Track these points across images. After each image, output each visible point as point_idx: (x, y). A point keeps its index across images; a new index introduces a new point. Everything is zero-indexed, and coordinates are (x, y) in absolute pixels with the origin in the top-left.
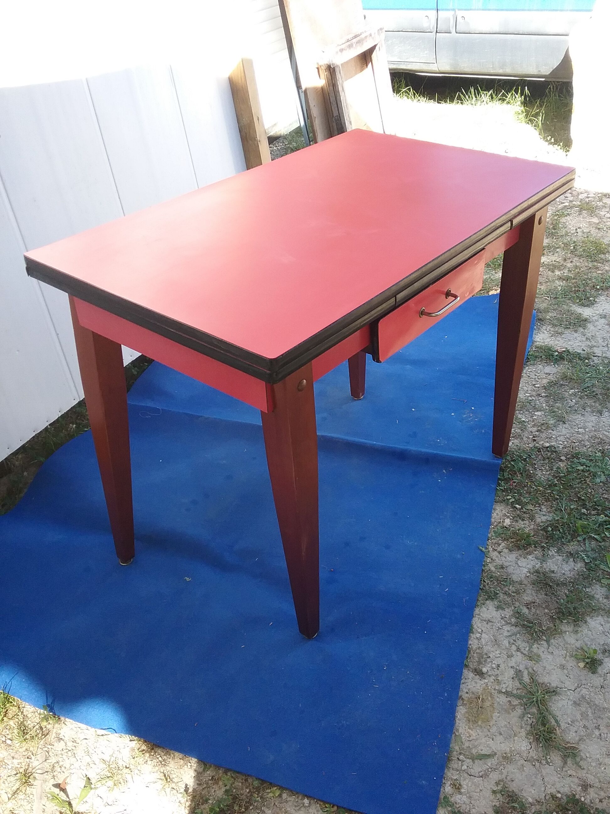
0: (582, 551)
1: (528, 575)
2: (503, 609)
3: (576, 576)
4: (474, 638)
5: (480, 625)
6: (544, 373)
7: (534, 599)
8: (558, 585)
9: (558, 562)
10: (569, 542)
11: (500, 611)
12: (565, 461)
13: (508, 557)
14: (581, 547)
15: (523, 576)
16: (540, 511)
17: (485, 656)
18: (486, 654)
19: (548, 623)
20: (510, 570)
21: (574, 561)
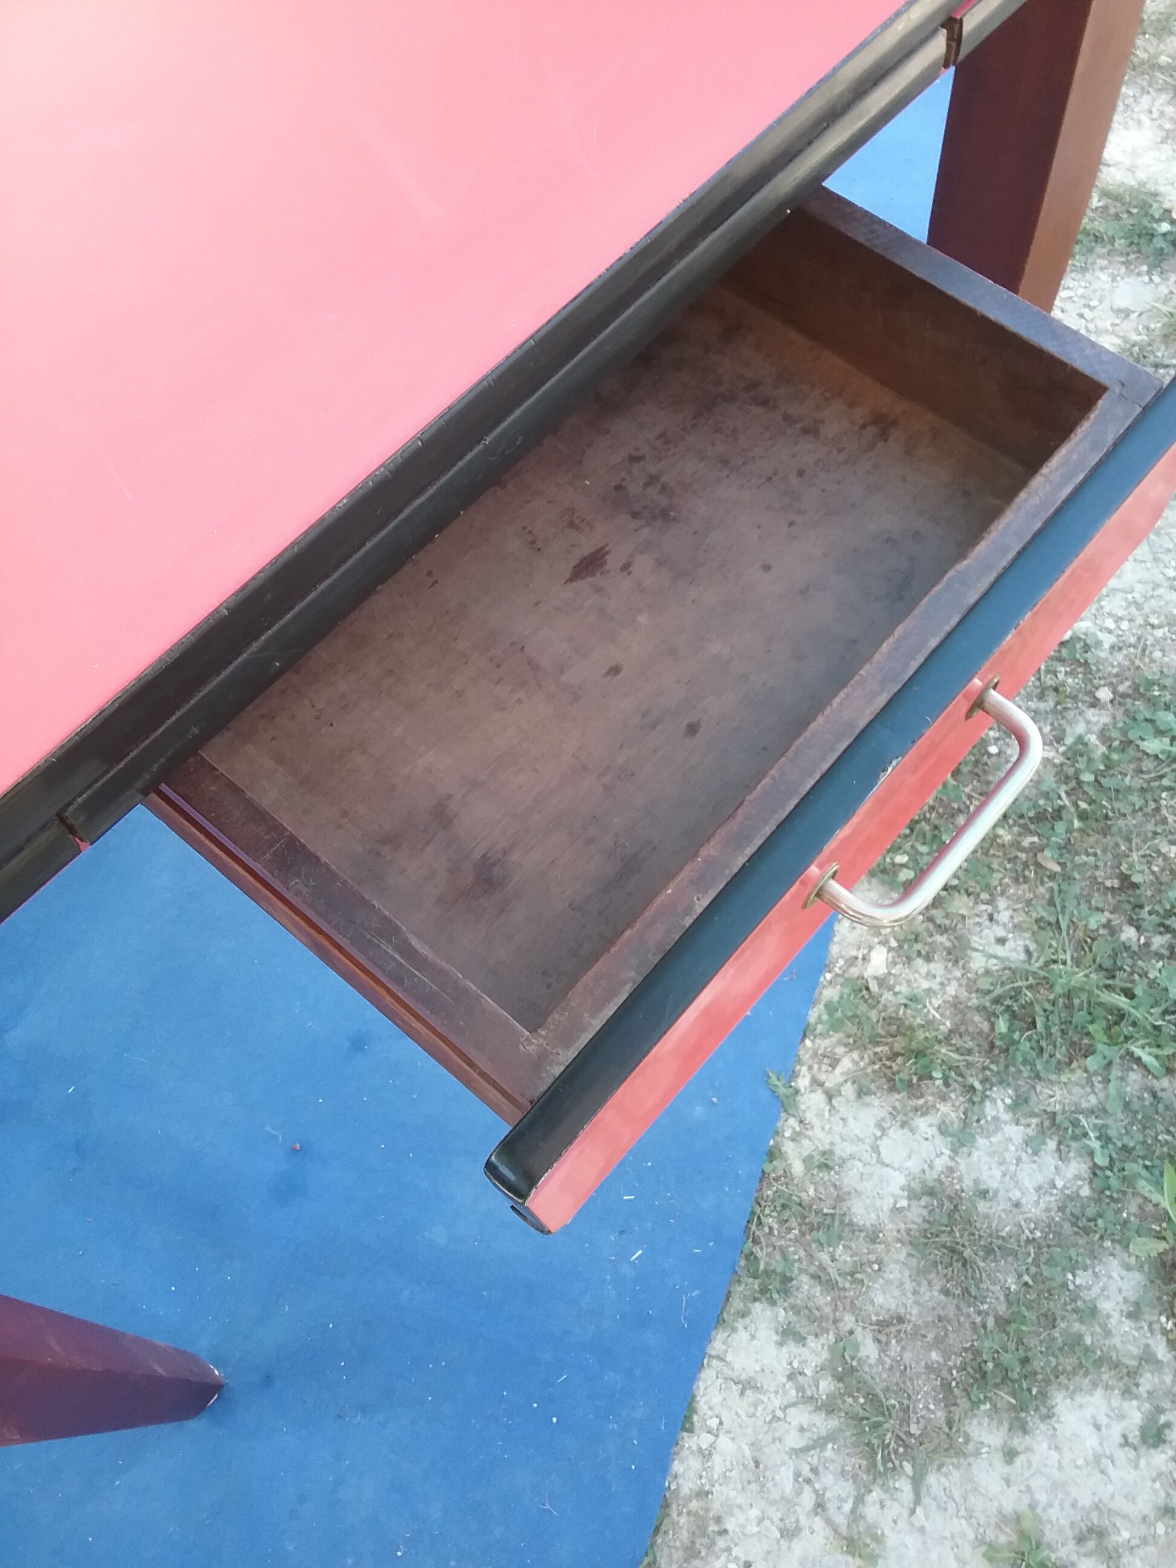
0: (1093, 1112)
1: (903, 1203)
2: (801, 1339)
3: (1053, 1213)
4: (692, 1452)
5: (719, 1398)
6: (1112, 309)
7: (904, 1305)
8: (989, 1251)
9: (1006, 1150)
10: (1059, 1067)
11: (791, 1347)
12: (1109, 706)
13: (855, 1118)
14: (1093, 1092)
15: (887, 1204)
16: (991, 918)
17: (713, 1527)
18: (718, 1520)
19: (932, 1407)
20: (850, 1178)
21: (1059, 1150)
